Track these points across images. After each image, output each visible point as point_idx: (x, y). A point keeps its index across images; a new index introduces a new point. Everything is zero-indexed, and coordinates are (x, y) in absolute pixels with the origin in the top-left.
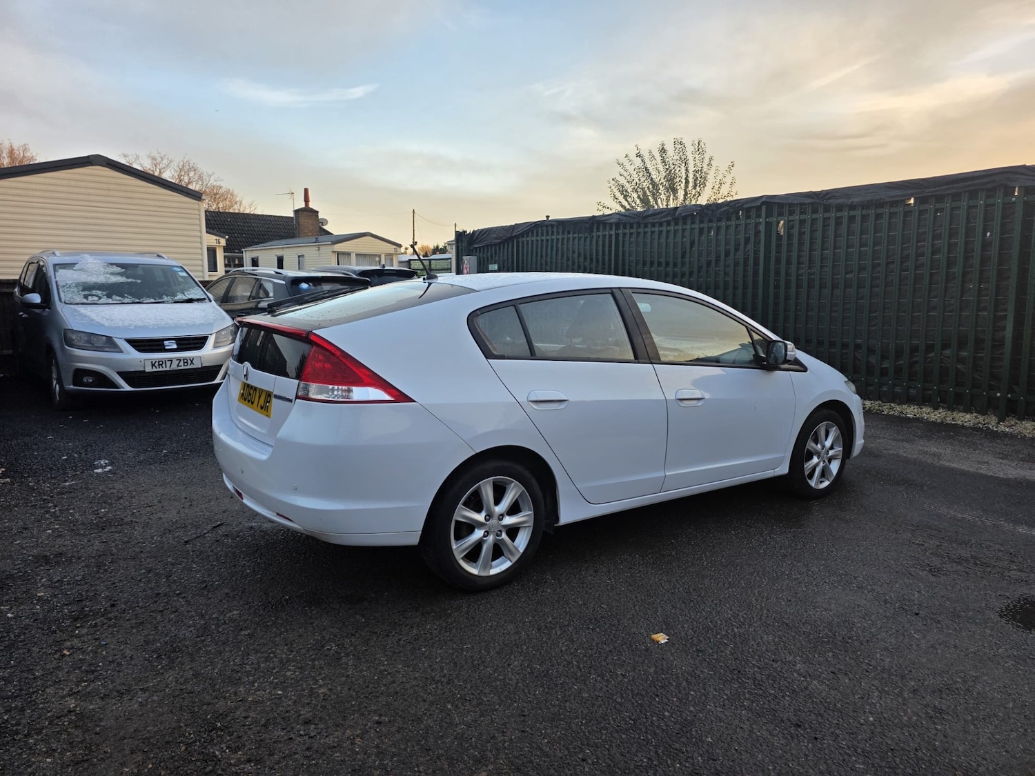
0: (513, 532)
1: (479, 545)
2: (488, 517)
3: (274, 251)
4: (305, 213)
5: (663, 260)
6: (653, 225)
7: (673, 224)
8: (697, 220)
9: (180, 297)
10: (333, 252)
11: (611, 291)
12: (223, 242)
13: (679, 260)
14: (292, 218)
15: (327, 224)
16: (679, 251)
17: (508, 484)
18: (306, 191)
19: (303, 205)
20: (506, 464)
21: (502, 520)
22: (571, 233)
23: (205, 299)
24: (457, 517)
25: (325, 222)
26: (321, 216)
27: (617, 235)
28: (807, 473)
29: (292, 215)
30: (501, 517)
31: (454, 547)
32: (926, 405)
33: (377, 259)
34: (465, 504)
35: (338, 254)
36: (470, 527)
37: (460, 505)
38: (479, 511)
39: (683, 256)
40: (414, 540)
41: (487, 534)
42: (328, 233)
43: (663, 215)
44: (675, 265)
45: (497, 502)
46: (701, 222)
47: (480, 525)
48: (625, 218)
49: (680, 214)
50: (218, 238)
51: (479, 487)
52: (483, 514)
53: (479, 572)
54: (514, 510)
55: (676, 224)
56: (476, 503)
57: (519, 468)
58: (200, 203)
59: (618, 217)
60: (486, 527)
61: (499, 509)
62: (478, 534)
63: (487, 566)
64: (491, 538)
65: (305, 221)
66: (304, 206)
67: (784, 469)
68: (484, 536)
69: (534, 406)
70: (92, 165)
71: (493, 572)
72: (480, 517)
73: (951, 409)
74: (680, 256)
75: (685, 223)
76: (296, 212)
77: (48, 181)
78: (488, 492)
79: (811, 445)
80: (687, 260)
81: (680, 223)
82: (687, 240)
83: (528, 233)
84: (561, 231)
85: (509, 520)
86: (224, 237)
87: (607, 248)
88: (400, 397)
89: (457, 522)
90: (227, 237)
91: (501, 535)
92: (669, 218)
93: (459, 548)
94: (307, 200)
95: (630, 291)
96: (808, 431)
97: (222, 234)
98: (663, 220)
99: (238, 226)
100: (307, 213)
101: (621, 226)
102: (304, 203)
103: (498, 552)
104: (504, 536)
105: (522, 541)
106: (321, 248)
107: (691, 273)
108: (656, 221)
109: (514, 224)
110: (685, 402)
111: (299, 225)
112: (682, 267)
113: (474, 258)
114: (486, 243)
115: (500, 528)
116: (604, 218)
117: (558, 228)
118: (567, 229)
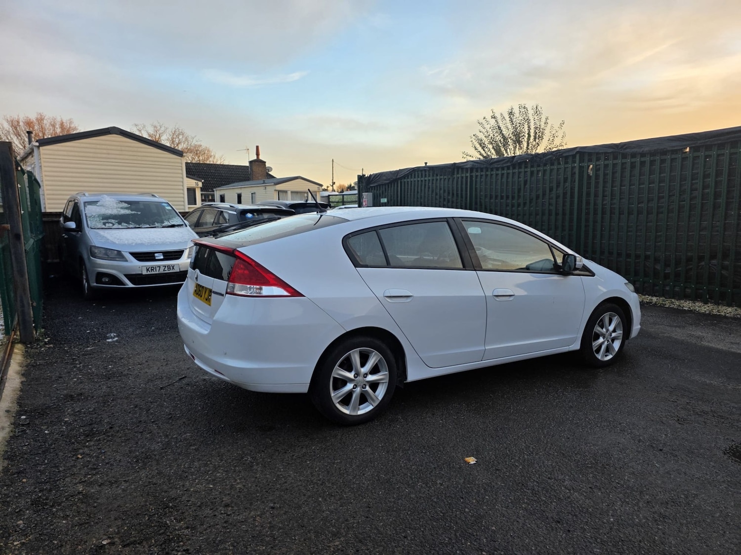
0: (374, 386)
1: (350, 394)
2: (356, 375)
3: (236, 190)
4: (257, 163)
5: (504, 195)
6: (497, 169)
7: (511, 168)
8: (529, 166)
9: (166, 223)
10: (275, 190)
11: (447, 220)
12: (200, 184)
13: (516, 195)
14: (248, 167)
15: (271, 170)
16: (516, 187)
17: (370, 353)
18: (257, 147)
19: (255, 158)
20: (369, 339)
21: (366, 377)
23: (183, 225)
24: (334, 375)
25: (270, 169)
26: (267, 165)
27: (471, 177)
28: (594, 349)
29: (248, 164)
30: (365, 375)
31: (332, 395)
32: (698, 301)
33: (306, 195)
34: (340, 366)
35: (279, 192)
36: (344, 382)
37: (336, 366)
38: (350, 371)
39: (519, 191)
40: (305, 389)
41: (355, 386)
42: (273, 177)
43: (504, 162)
44: (513, 198)
45: (363, 365)
46: (532, 166)
47: (351, 380)
48: (475, 164)
49: (517, 161)
50: (197, 182)
51: (350, 355)
52: (353, 373)
53: (350, 412)
54: (375, 370)
55: (514, 168)
56: (348, 365)
57: (378, 342)
58: (182, 158)
59: (472, 163)
60: (356, 381)
61: (364, 370)
62: (349, 386)
63: (356, 408)
64: (358, 390)
65: (256, 169)
67: (576, 346)
68: (354, 388)
69: (388, 300)
70: (110, 134)
71: (360, 412)
72: (351, 375)
73: (717, 303)
74: (516, 191)
75: (520, 168)
76: (251, 162)
77: (82, 145)
78: (356, 359)
79: (597, 329)
80: (522, 194)
81: (517, 167)
82: (522, 179)
83: (408, 176)
84: (431, 174)
85: (371, 378)
86: (201, 181)
87: (464, 186)
88: (295, 293)
89: (334, 378)
90: (203, 181)
91: (365, 388)
92: (509, 164)
93: (335, 396)
94: (258, 154)
95: (461, 219)
96: (595, 318)
97: (200, 179)
98: (505, 165)
99: (211, 173)
100: (258, 163)
101: (475, 170)
102: (256, 156)
103: (363, 399)
104: (368, 388)
105: (381, 392)
106: (267, 187)
107: (525, 204)
108: (499, 166)
109: (398, 169)
110: (499, 297)
111: (252, 171)
112: (518, 199)
113: (370, 194)
114: (379, 183)
115: (365, 383)
116: (462, 165)
117: (429, 173)
118: (436, 173)
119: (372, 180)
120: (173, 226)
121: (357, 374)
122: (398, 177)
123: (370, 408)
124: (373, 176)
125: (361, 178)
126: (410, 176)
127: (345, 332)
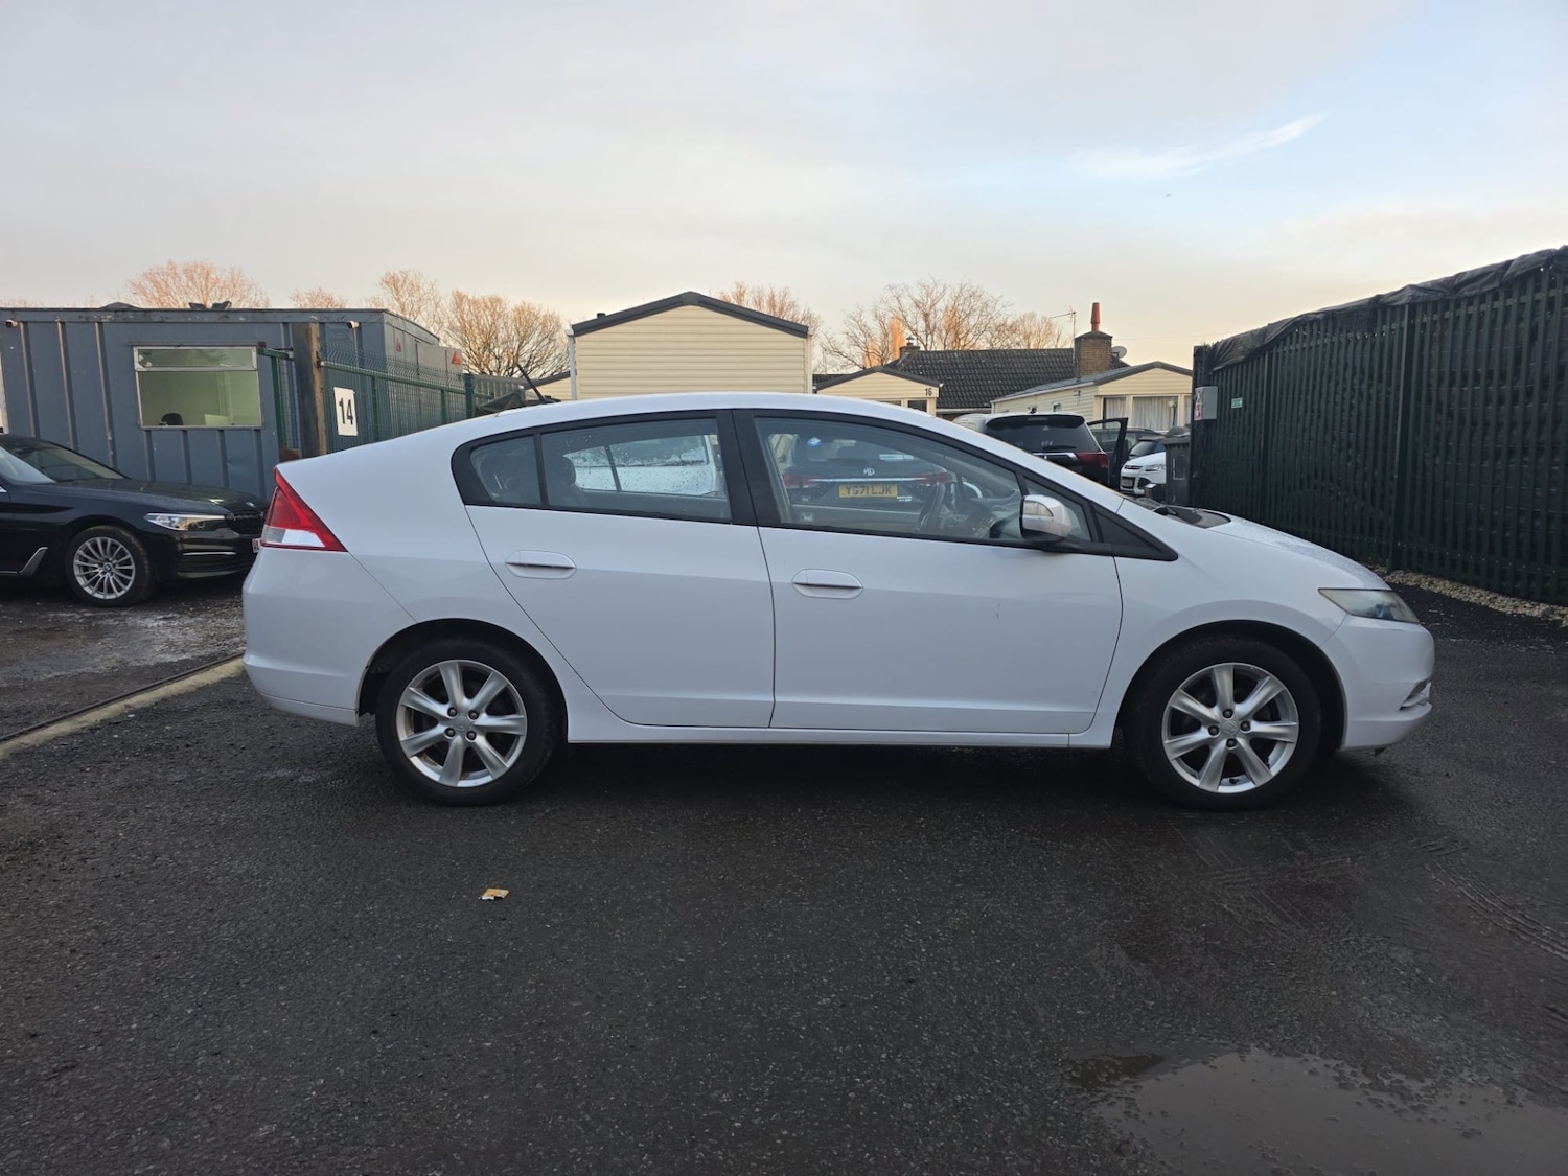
1: (441, 744)
2: (453, 711)
4: (1091, 340)
5: (1482, 370)
6: (1469, 300)
7: (1502, 295)
8: (1545, 283)
10: (1097, 396)
12: (935, 392)
13: (1509, 370)
14: (1071, 349)
15: (1125, 354)
17: (485, 673)
18: (1095, 307)
19: (1088, 329)
21: (475, 718)
22: (1345, 331)
24: (407, 702)
25: (1123, 351)
26: (1115, 343)
27: (1411, 327)
29: (1070, 345)
30: (475, 714)
31: (403, 738)
33: (1171, 403)
34: (420, 687)
35: (1106, 399)
36: (427, 719)
37: (411, 687)
38: (440, 700)
39: (1517, 360)
41: (452, 732)
42: (1125, 365)
43: (1485, 280)
44: (1503, 377)
45: (468, 694)
46: (1552, 285)
47: (444, 719)
48: (1421, 294)
50: (929, 387)
51: (438, 670)
52: (448, 706)
53: (441, 778)
54: (496, 708)
55: (1509, 295)
56: (436, 689)
57: (499, 653)
60: (451, 722)
61: (471, 704)
62: (438, 730)
63: (455, 774)
64: (458, 739)
65: (1088, 353)
66: (1090, 330)
67: (1100, 738)
68: (449, 734)
69: (516, 570)
70: (683, 305)
72: (442, 710)
74: (1510, 360)
75: (1523, 291)
76: (1077, 340)
78: (453, 677)
80: (1523, 367)
81: (1515, 293)
82: (1525, 327)
83: (1285, 339)
84: (1330, 328)
85: (488, 721)
86: (937, 386)
87: (1386, 356)
88: (333, 544)
89: (407, 709)
90: (941, 385)
91: (474, 738)
92: (1496, 284)
93: (410, 741)
94: (1095, 322)
97: (936, 382)
98: (1486, 289)
99: (994, 368)
100: (1096, 340)
101: (1419, 310)
102: (1090, 325)
103: (472, 762)
104: (478, 740)
106: (1082, 391)
107: (1529, 393)
108: (1474, 292)
109: (1266, 325)
110: (812, 589)
111: (1080, 359)
112: (1513, 383)
113: (1214, 390)
114: (1229, 362)
115: (471, 729)
116: (1392, 298)
117: (1326, 325)
118: (1339, 325)
119: (1219, 356)
122: (1266, 341)
123: (488, 779)
124: (1219, 348)
125: (1199, 352)
126: (1288, 338)
127: (415, 623)
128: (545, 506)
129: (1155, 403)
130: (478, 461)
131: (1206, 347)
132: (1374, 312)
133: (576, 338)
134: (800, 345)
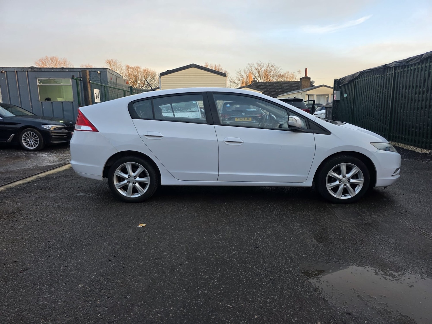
1: (126, 186)
4: (305, 79)
5: (414, 85)
6: (412, 65)
7: (421, 64)
10: (306, 94)
13: (422, 85)
14: (299, 81)
16: (422, 79)
17: (138, 166)
18: (306, 69)
19: (304, 76)
20: (136, 158)
22: (376, 75)
23: (197, 111)
24: (116, 174)
25: (314, 82)
26: (311, 80)
27: (395, 73)
29: (299, 80)
30: (135, 177)
31: (115, 184)
33: (327, 96)
34: (120, 170)
35: (309, 95)
36: (122, 179)
37: (117, 170)
38: (126, 173)
42: (314, 86)
44: (420, 87)
48: (398, 64)
49: (424, 58)
51: (125, 165)
52: (128, 175)
53: (126, 195)
54: (141, 175)
55: (423, 64)
56: (124, 170)
59: (395, 63)
60: (129, 180)
61: (134, 174)
62: (125, 182)
63: (131, 194)
64: (131, 184)
65: (304, 82)
66: (305, 76)
67: (309, 184)
68: (128, 183)
69: (146, 137)
70: (191, 68)
72: (126, 176)
74: (422, 82)
75: (427, 63)
76: (301, 79)
80: (426, 84)
81: (424, 63)
82: (427, 73)
83: (359, 77)
84: (372, 74)
85: (139, 179)
86: (262, 91)
88: (95, 130)
91: (135, 184)
92: (419, 61)
94: (306, 74)
98: (416, 62)
99: (278, 87)
100: (306, 79)
101: (397, 68)
102: (305, 75)
106: (302, 93)
107: (427, 91)
108: (413, 63)
109: (354, 73)
111: (302, 84)
112: (423, 88)
113: (339, 91)
114: (343, 84)
115: (134, 181)
116: (390, 65)
117: (371, 73)
118: (375, 73)
119: (341, 82)
120: (191, 111)
121: (129, 176)
122: (354, 78)
123: (139, 195)
124: (341, 80)
125: (335, 81)
126: (360, 77)
127: (118, 152)
128: (154, 119)
129: (322, 96)
130: (135, 106)
131: (337, 80)
132: (385, 69)
133: (161, 77)
134: (224, 79)
